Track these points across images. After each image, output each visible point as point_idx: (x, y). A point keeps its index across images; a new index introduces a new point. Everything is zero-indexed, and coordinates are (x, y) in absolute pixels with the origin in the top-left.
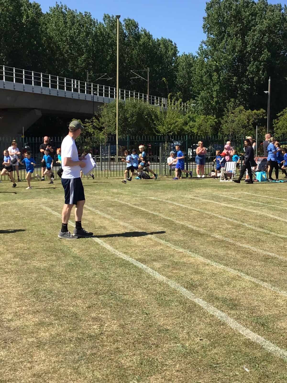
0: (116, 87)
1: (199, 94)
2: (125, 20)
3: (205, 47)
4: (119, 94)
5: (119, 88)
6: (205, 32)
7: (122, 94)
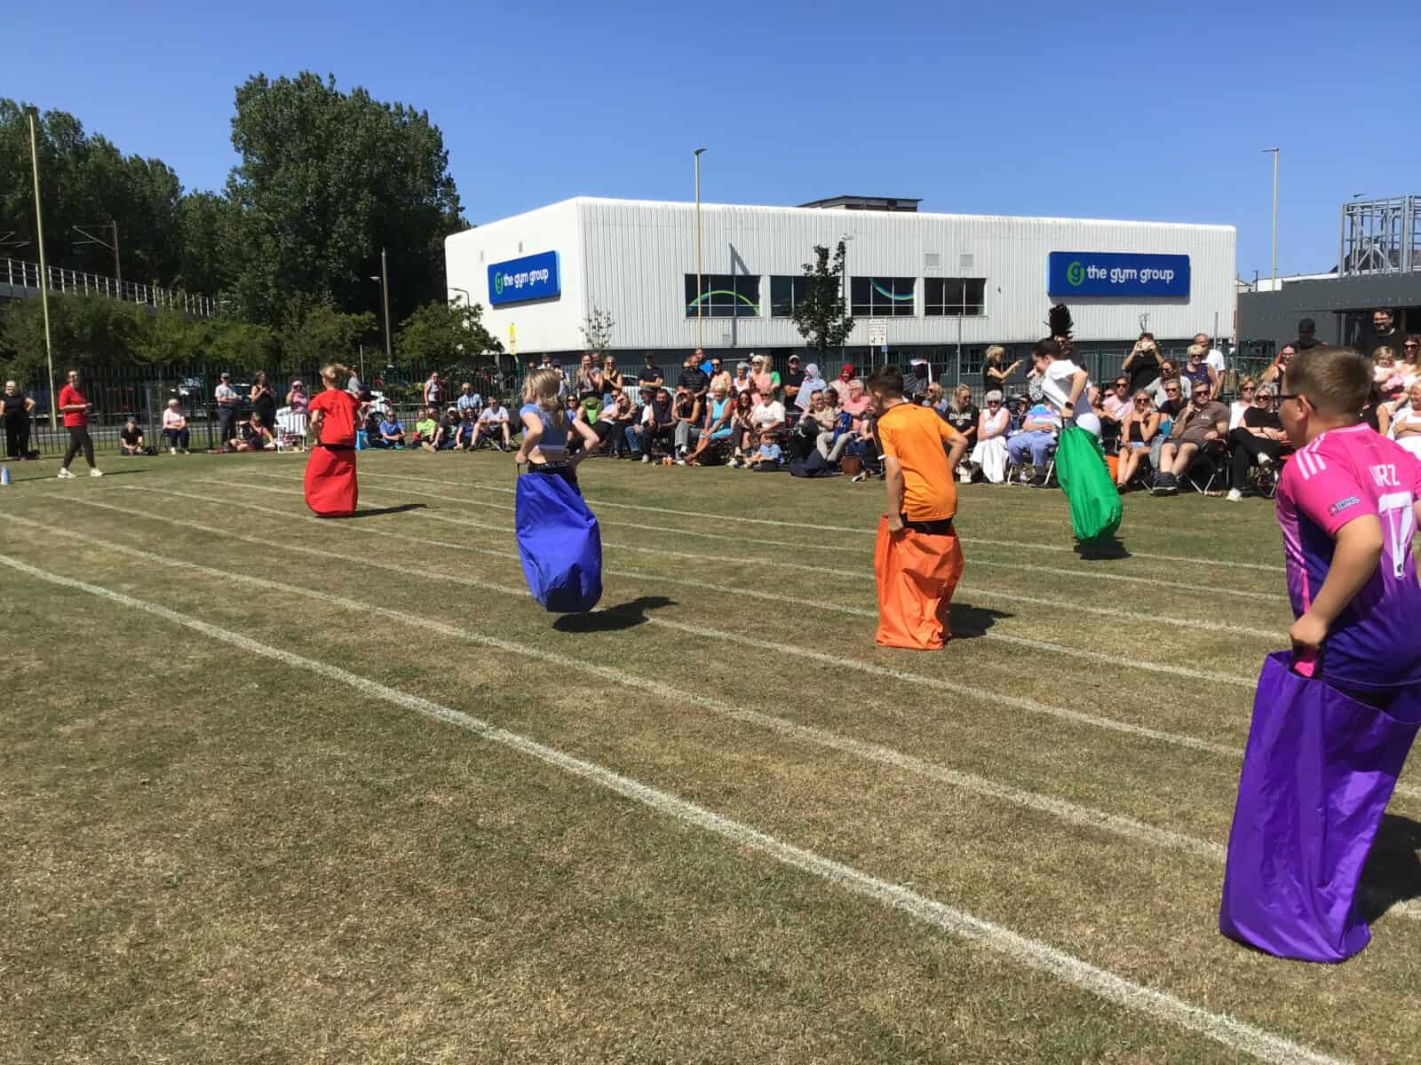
0: (39, 262)
1: (236, 279)
2: (49, 114)
3: (240, 181)
4: (47, 276)
5: (46, 264)
6: (238, 150)
7: (56, 278)
